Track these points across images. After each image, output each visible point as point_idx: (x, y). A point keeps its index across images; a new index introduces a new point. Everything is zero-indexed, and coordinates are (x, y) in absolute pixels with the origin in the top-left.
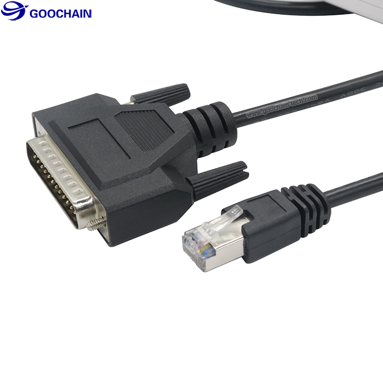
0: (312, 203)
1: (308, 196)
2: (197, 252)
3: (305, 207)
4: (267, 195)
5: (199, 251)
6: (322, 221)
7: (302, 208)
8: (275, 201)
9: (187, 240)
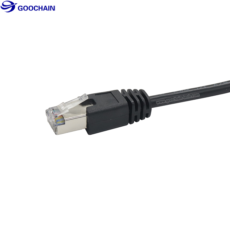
0: (138, 100)
1: (137, 96)
2: (53, 121)
3: (132, 101)
4: (110, 92)
5: (54, 120)
6: (144, 114)
7: (130, 102)
8: (114, 96)
9: (48, 113)
